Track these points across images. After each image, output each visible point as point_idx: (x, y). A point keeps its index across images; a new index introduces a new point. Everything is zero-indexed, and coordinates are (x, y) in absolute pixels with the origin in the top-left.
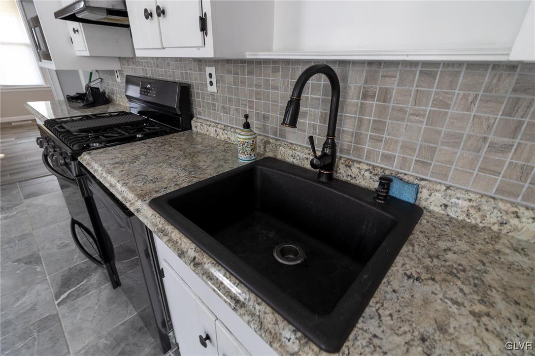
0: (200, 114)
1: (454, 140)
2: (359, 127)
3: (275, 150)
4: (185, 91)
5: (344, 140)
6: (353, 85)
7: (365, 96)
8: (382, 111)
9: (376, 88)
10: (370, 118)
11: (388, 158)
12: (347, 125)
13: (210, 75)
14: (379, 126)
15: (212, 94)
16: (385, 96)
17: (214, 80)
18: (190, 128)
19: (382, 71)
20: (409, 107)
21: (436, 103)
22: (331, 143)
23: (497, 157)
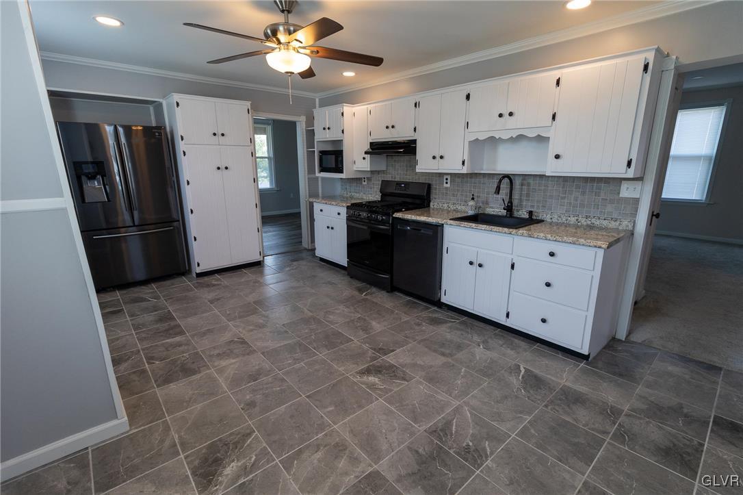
0: (436, 194)
1: (551, 197)
2: (521, 196)
3: (484, 209)
4: (429, 186)
5: (515, 202)
6: (517, 182)
7: (522, 185)
8: (528, 190)
9: (525, 182)
10: (525, 192)
11: (533, 206)
12: (516, 196)
13: (447, 179)
14: (528, 195)
15: (446, 188)
16: (529, 185)
17: (449, 181)
18: (429, 206)
19: (527, 177)
20: (537, 188)
21: (545, 186)
22: (511, 202)
23: (562, 201)
